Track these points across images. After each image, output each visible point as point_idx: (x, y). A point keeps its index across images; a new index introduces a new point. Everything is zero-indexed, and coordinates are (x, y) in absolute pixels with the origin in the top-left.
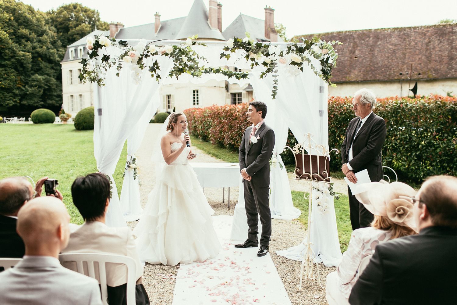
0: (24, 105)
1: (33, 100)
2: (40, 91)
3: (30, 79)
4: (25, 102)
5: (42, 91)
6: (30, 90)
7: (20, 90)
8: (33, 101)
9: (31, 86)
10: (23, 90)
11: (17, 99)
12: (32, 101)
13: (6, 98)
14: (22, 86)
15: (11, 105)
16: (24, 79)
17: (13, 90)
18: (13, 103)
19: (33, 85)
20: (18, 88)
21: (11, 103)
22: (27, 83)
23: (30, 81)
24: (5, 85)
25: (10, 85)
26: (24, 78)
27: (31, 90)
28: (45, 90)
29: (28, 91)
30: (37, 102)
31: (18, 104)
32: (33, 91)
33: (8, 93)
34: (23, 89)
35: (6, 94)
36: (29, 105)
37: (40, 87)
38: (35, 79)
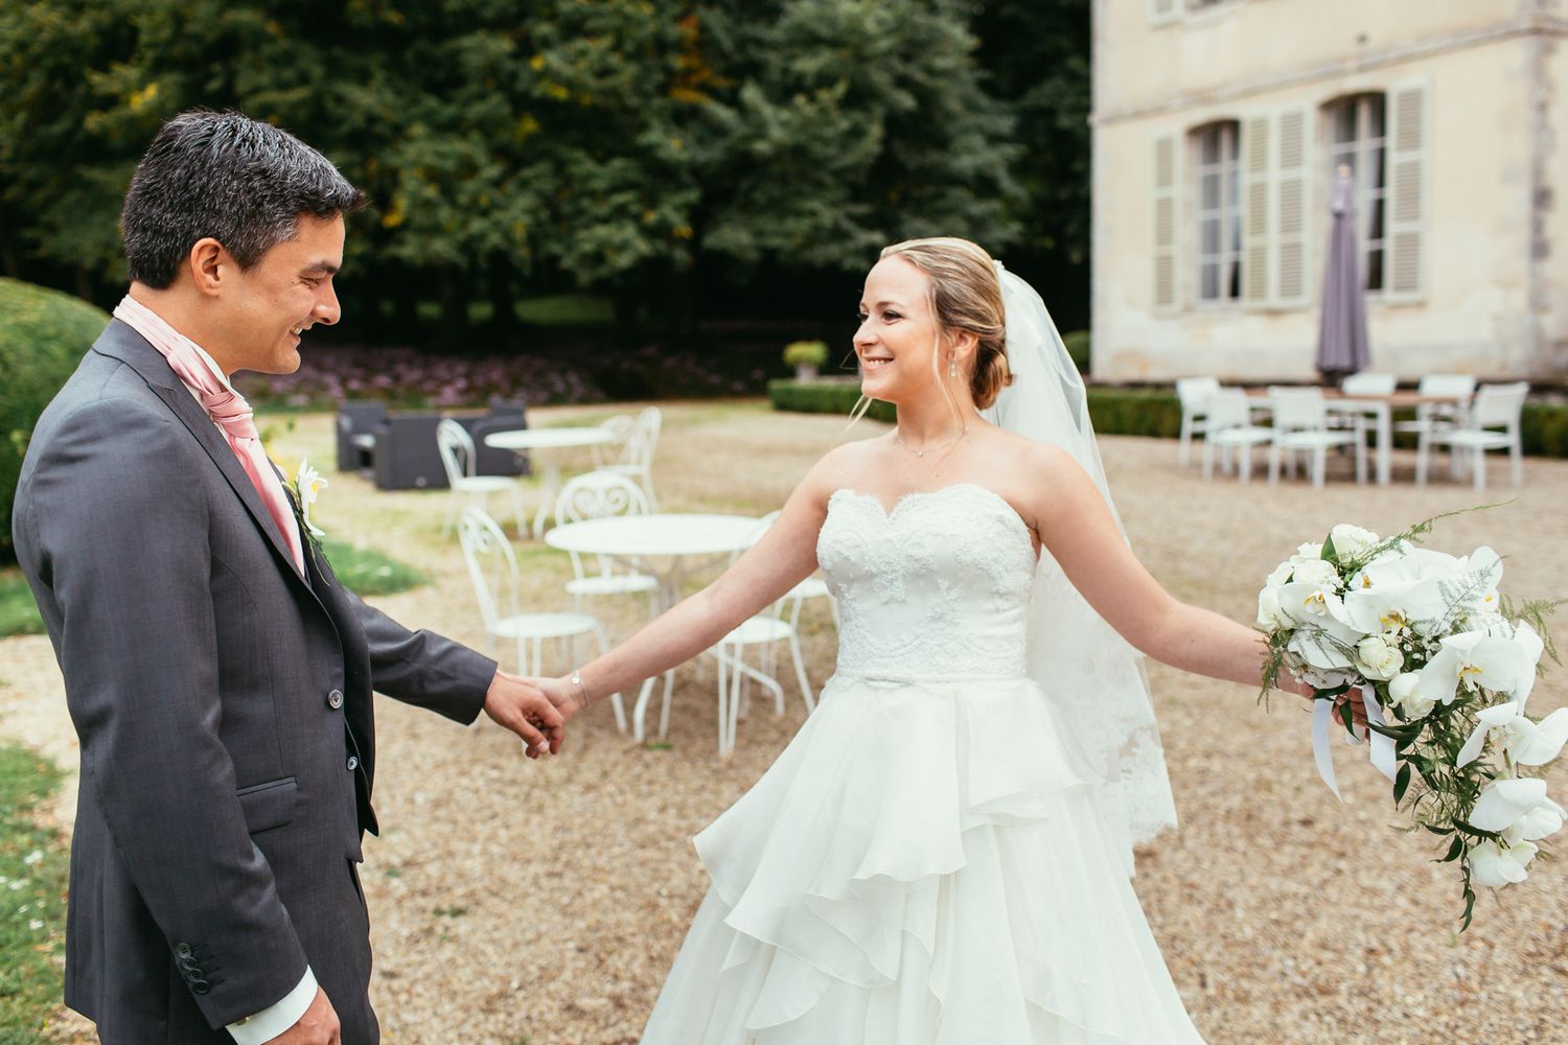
0: (723, 259)
1: (799, 214)
2: (856, 133)
3: (777, 34)
4: (734, 236)
5: (876, 131)
6: (778, 125)
7: (695, 127)
8: (803, 226)
9: (784, 92)
10: (718, 131)
11: (671, 212)
12: (791, 224)
13: (585, 203)
14: (715, 94)
15: (624, 261)
16: (728, 30)
17: (644, 127)
18: (643, 246)
19: (800, 77)
20: (683, 117)
21: (622, 247)
22: (753, 70)
23: (775, 46)
24: (570, 84)
25: (609, 82)
26: (728, 21)
27: (784, 124)
28: (896, 125)
29: (760, 131)
30: (838, 235)
31: (681, 255)
32: (806, 125)
33: (603, 160)
34: (724, 114)
35: (583, 164)
36: (769, 254)
37: (858, 97)
38: (824, 31)
